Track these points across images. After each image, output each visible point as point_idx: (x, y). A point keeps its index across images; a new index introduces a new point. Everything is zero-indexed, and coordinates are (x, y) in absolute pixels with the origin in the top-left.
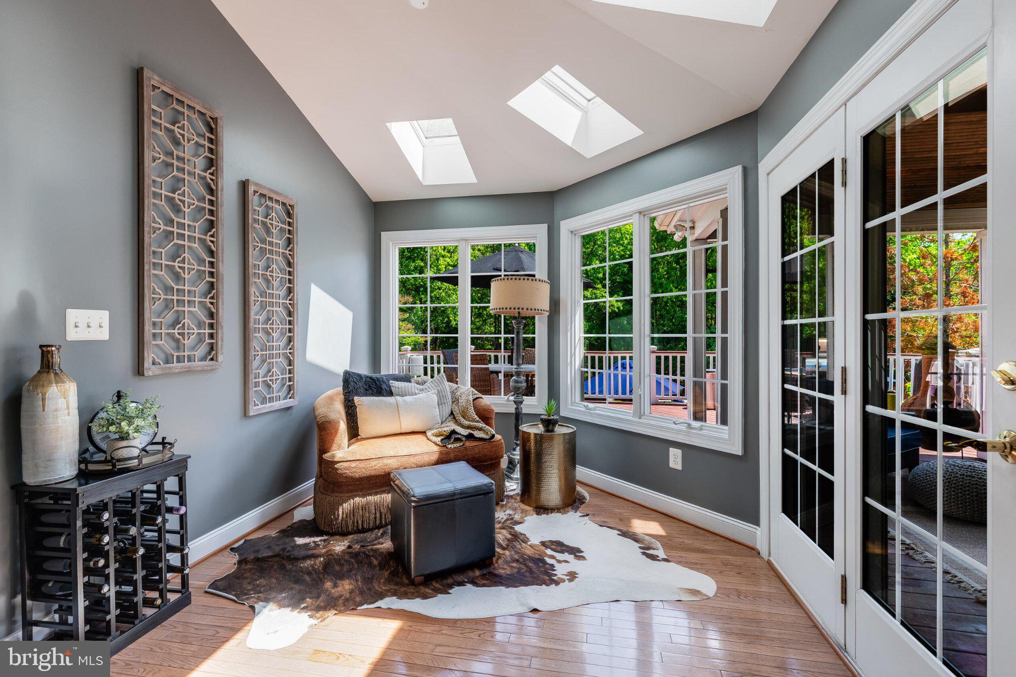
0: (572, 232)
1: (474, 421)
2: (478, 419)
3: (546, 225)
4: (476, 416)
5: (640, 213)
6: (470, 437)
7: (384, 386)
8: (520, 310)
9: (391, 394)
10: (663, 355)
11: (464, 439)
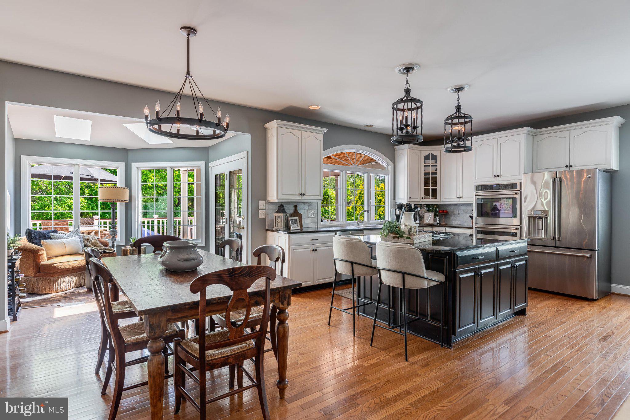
0: (137, 168)
1: (101, 247)
2: (103, 246)
3: (124, 163)
4: (102, 245)
5: (170, 167)
6: (104, 252)
7: (47, 236)
8: (114, 201)
9: (51, 238)
10: (161, 220)
11: (102, 253)
